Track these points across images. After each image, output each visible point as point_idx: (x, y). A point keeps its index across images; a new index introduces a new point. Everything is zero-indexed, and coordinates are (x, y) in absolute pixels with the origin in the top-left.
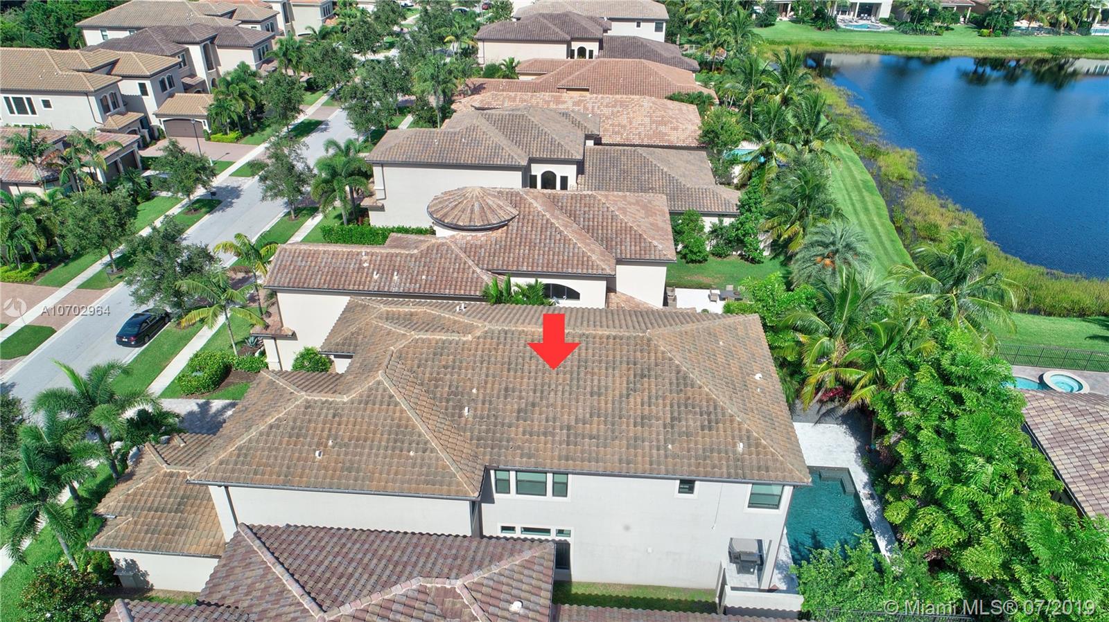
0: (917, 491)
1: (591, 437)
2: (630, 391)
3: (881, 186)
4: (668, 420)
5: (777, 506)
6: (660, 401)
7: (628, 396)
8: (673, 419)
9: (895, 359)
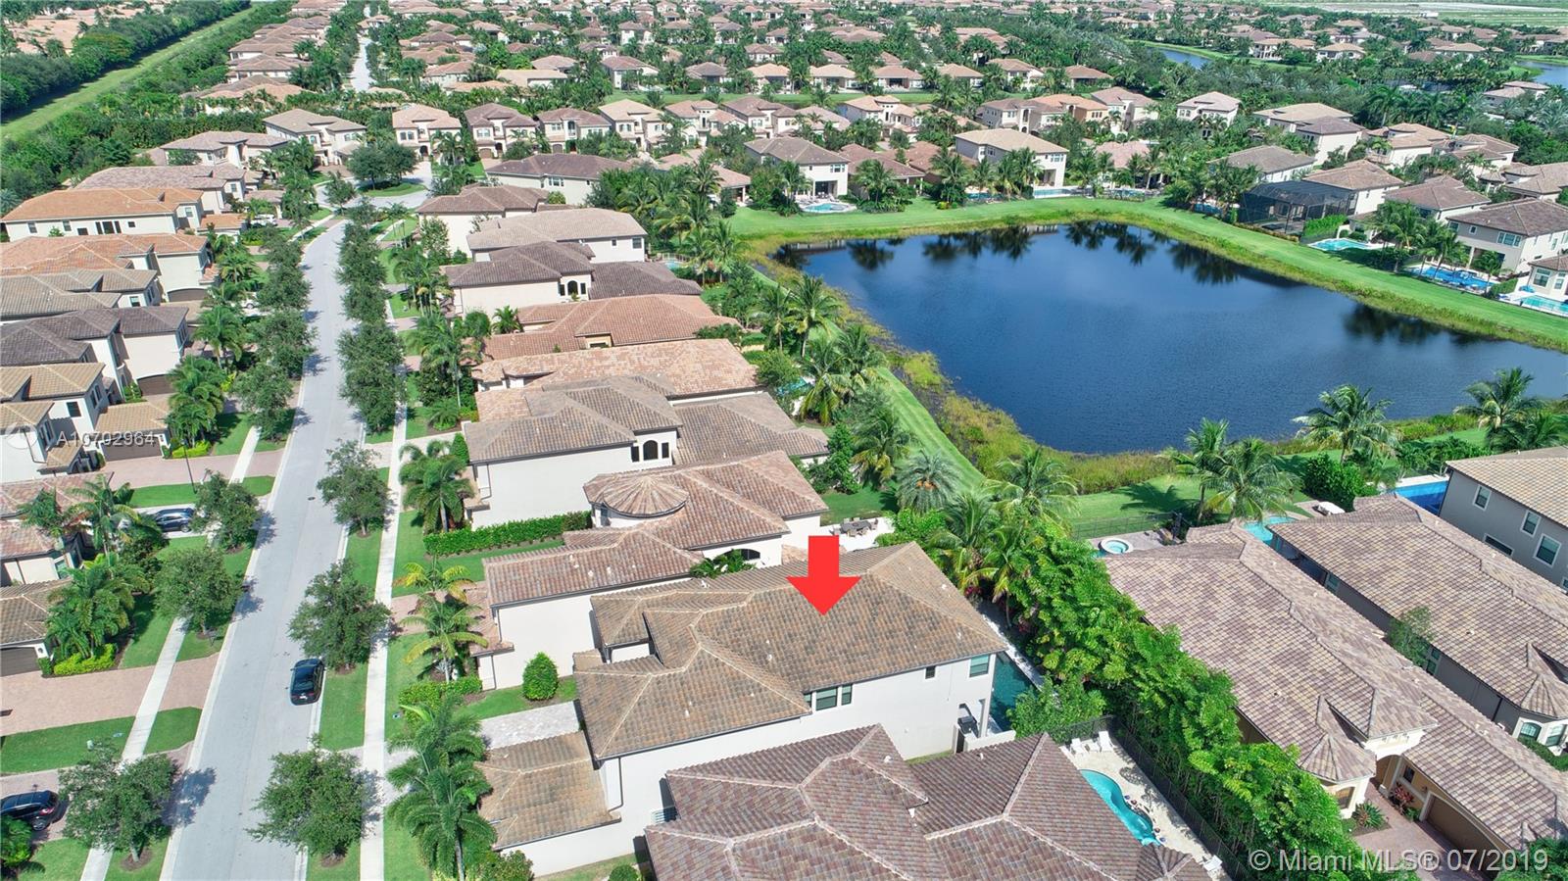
0: (1061, 642)
1: (863, 654)
2: (874, 615)
3: (918, 395)
4: (907, 630)
5: (987, 672)
6: (896, 617)
7: (874, 618)
8: (909, 628)
9: (1017, 554)
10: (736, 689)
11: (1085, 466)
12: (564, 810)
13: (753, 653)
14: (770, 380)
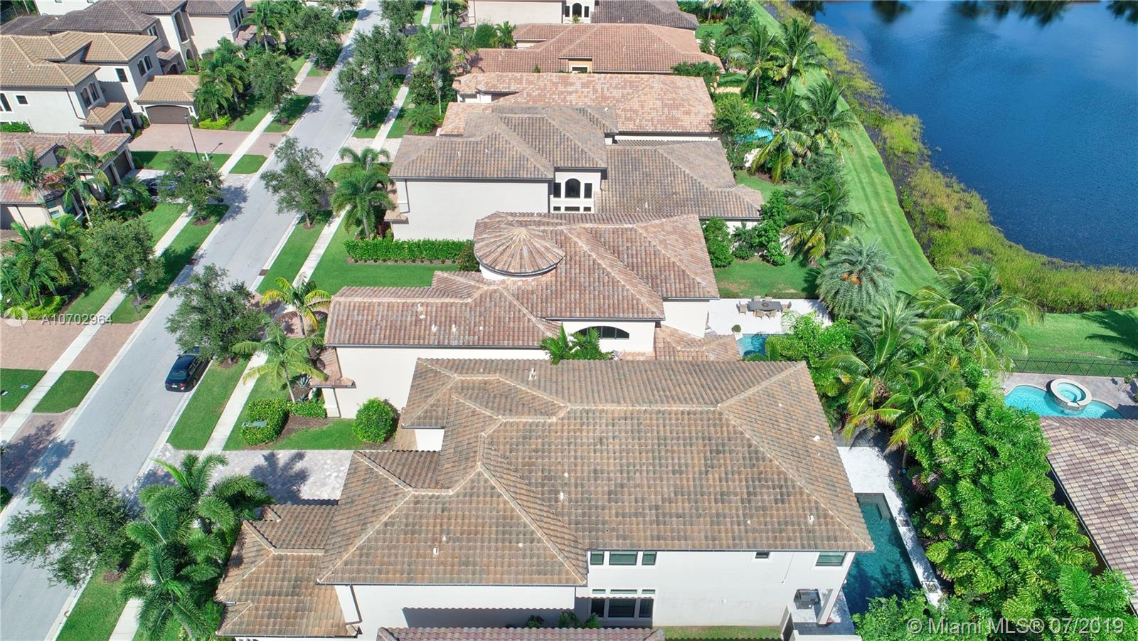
0: (957, 536)
1: (678, 516)
2: (709, 467)
3: (888, 163)
4: (745, 496)
5: (841, 564)
6: (736, 476)
7: (707, 472)
8: (749, 494)
9: (931, 404)
10: (504, 533)
11: (1057, 277)
12: (301, 609)
13: (543, 486)
14: (725, 127)
